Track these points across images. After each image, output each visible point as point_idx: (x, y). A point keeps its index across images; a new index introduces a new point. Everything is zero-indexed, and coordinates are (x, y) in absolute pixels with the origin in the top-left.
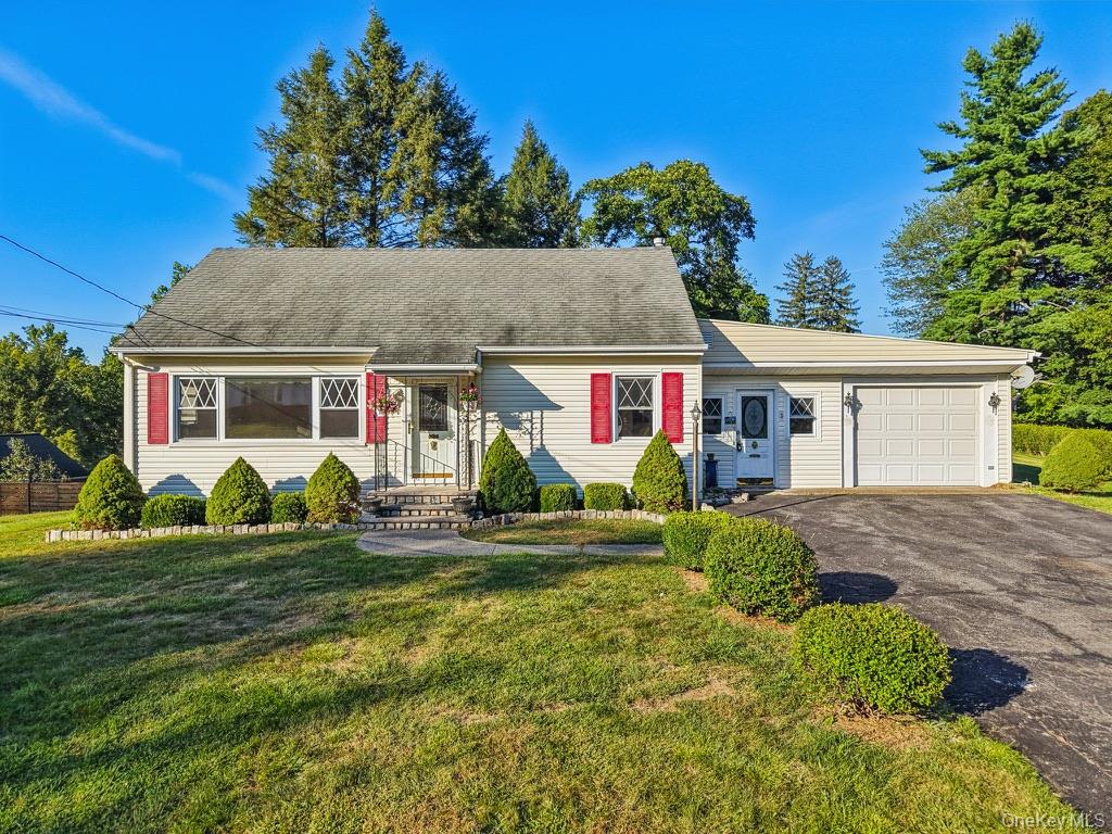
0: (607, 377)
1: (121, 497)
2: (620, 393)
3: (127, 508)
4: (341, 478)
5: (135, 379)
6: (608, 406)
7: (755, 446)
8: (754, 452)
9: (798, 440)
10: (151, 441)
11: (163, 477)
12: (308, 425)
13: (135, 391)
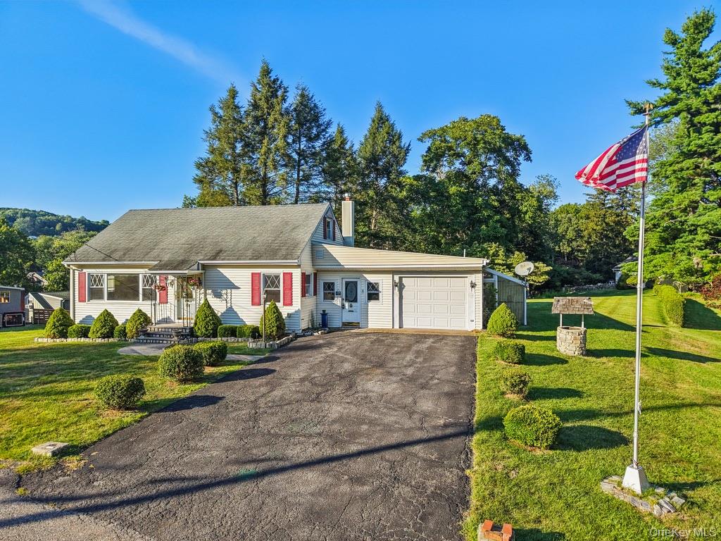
0: (259, 274)
1: (61, 325)
2: (266, 282)
3: (63, 329)
4: (139, 319)
5: (74, 274)
6: (259, 288)
7: (351, 306)
8: (351, 309)
9: (372, 304)
10: (80, 301)
11: (84, 316)
12: (138, 295)
13: (74, 279)
